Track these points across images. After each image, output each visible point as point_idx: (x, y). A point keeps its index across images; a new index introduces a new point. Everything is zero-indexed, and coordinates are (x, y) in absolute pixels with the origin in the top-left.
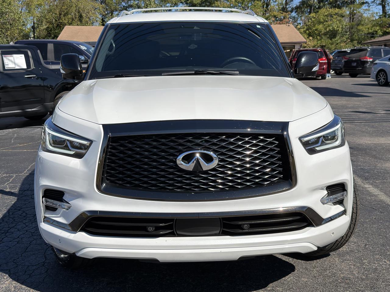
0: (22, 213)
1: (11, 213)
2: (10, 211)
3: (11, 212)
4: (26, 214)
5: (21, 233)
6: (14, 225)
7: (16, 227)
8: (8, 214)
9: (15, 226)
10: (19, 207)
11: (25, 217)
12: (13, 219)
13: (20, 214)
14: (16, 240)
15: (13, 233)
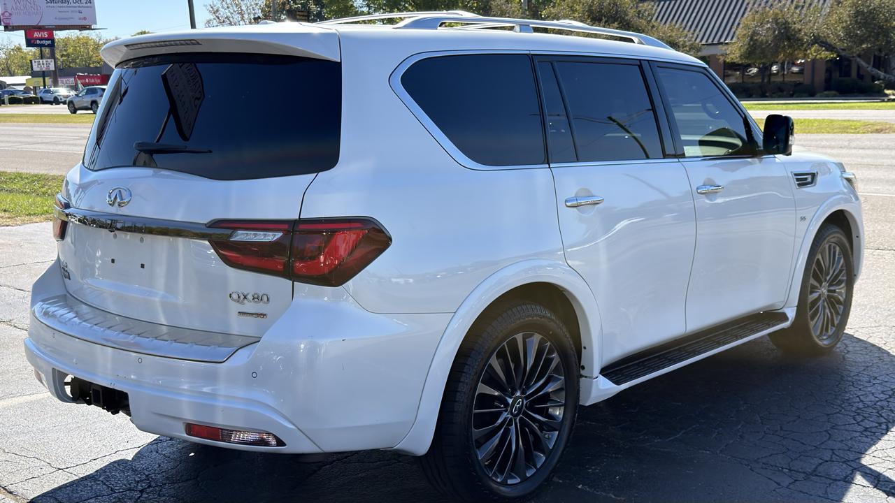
0: (862, 421)
1: (884, 426)
2: (884, 432)
3: (884, 430)
4: (855, 419)
5: (869, 389)
6: (878, 404)
7: (877, 399)
8: (890, 425)
9: (878, 402)
10: (866, 437)
11: (859, 414)
12: (880, 415)
13: (866, 421)
14: (878, 382)
15: (883, 392)
